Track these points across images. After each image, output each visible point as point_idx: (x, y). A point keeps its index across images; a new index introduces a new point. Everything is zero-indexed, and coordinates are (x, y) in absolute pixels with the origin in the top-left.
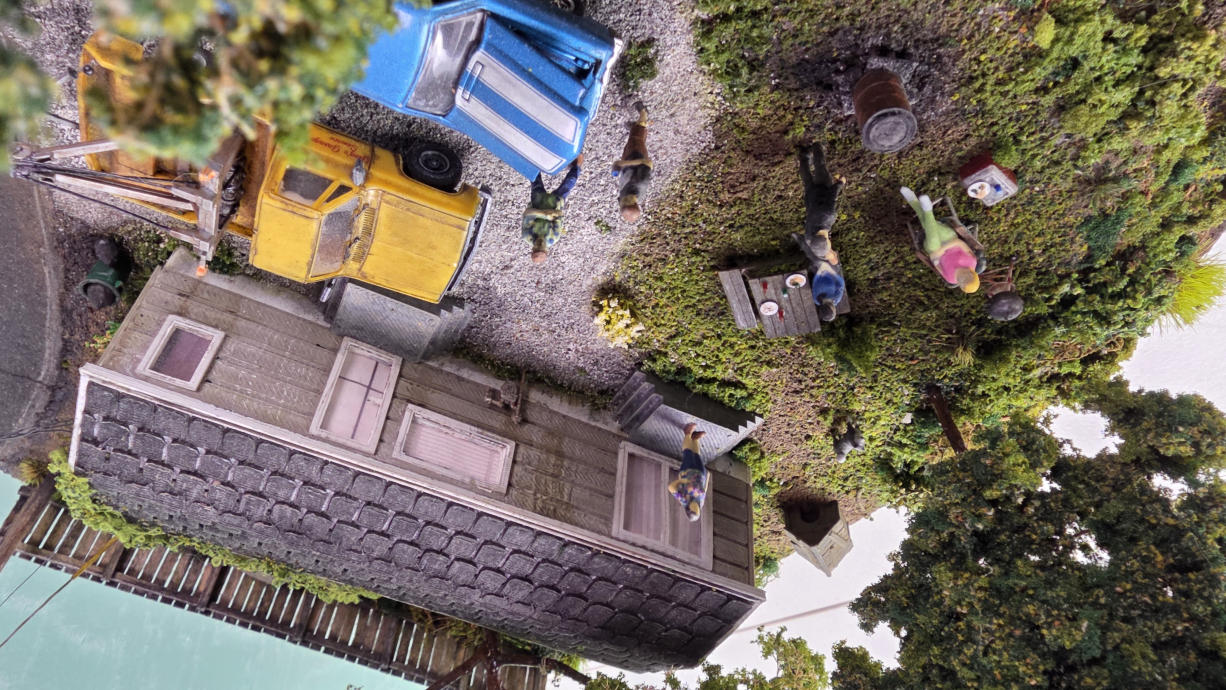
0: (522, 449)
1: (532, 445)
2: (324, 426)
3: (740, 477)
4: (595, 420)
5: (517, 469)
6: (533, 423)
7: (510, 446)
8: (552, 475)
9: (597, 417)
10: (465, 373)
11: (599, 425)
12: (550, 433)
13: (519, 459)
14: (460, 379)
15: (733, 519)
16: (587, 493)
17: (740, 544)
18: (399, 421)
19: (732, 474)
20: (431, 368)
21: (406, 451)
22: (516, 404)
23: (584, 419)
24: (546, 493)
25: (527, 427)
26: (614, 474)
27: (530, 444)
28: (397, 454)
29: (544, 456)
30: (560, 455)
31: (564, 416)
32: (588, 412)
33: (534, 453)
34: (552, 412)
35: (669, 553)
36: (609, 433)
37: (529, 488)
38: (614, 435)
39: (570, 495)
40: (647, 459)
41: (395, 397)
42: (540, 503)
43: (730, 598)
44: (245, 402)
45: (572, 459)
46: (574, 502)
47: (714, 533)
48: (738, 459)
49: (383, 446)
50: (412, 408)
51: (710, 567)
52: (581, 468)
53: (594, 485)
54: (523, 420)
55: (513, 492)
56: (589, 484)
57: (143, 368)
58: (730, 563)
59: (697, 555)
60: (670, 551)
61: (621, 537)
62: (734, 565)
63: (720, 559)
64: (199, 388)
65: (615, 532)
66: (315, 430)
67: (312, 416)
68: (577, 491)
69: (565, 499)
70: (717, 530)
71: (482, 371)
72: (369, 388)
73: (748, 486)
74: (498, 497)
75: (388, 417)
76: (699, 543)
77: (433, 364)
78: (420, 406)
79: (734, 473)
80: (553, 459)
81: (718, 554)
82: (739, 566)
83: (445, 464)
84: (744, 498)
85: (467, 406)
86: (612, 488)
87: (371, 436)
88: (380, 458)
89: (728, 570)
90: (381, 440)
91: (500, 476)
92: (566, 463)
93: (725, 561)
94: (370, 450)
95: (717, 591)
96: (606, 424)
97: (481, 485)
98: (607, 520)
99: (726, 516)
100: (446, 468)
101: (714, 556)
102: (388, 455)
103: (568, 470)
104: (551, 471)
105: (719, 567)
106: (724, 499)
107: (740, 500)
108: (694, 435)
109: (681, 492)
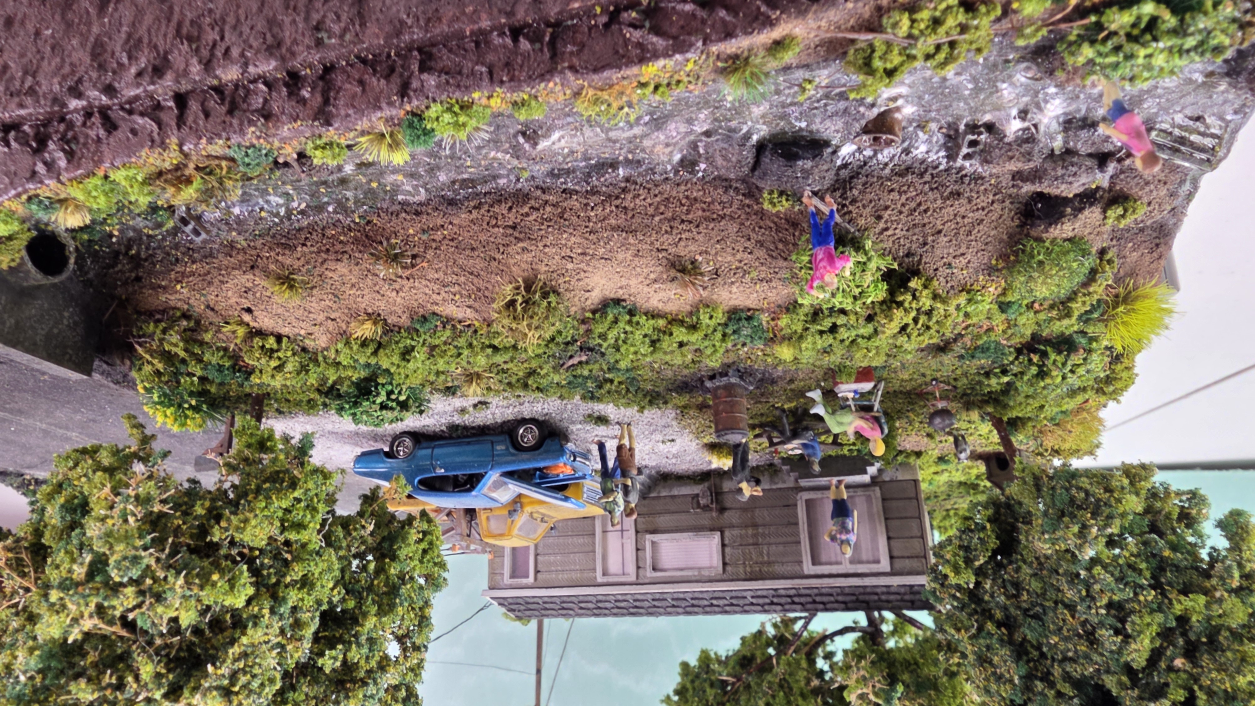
0: (727, 533)
1: (734, 527)
2: (605, 574)
3: (908, 477)
4: (776, 483)
5: (728, 550)
6: (730, 509)
7: (717, 536)
8: (753, 544)
9: (777, 481)
10: (675, 492)
11: (780, 486)
13: (727, 542)
14: (673, 497)
15: (906, 518)
16: (781, 548)
17: (916, 537)
18: (644, 549)
19: (900, 478)
20: (654, 498)
21: (654, 569)
22: (712, 503)
24: (751, 559)
25: (727, 514)
26: (797, 524)
27: (732, 526)
28: (650, 574)
29: (743, 532)
30: (755, 526)
33: (736, 532)
35: (851, 571)
36: (788, 489)
37: (738, 560)
38: (792, 489)
39: (768, 554)
40: (822, 499)
41: (637, 532)
42: (748, 569)
43: (911, 586)
44: (560, 576)
45: (764, 525)
46: (772, 559)
47: (889, 538)
48: (900, 464)
49: (641, 571)
50: (649, 537)
51: (888, 569)
52: (772, 528)
53: (784, 539)
54: (722, 510)
55: (729, 568)
56: (780, 540)
57: (507, 580)
58: (908, 557)
59: (878, 562)
60: (852, 569)
61: (812, 573)
62: (912, 557)
63: (898, 557)
64: (536, 579)
65: (806, 572)
66: (600, 579)
67: (594, 570)
68: (773, 548)
69: (766, 558)
70: (891, 535)
71: (686, 484)
72: (622, 531)
73: (916, 482)
74: (719, 577)
75: (638, 550)
76: (878, 550)
77: (652, 495)
78: (654, 532)
79: (901, 476)
80: (750, 531)
81: (895, 554)
82: (917, 557)
83: (682, 565)
84: (913, 495)
85: (683, 517)
86: (798, 535)
87: (631, 568)
88: (641, 581)
89: (908, 564)
90: (638, 568)
91: (717, 561)
92: (760, 530)
93: (903, 557)
94: (633, 578)
95: (899, 586)
96: (784, 482)
97: (706, 573)
98: (800, 562)
99: (897, 518)
100: (681, 569)
101: (892, 557)
102: (645, 577)
103: (763, 535)
104: (751, 541)
105: (899, 564)
106: (894, 504)
107: (910, 499)
108: (840, 482)
109: (833, 539)
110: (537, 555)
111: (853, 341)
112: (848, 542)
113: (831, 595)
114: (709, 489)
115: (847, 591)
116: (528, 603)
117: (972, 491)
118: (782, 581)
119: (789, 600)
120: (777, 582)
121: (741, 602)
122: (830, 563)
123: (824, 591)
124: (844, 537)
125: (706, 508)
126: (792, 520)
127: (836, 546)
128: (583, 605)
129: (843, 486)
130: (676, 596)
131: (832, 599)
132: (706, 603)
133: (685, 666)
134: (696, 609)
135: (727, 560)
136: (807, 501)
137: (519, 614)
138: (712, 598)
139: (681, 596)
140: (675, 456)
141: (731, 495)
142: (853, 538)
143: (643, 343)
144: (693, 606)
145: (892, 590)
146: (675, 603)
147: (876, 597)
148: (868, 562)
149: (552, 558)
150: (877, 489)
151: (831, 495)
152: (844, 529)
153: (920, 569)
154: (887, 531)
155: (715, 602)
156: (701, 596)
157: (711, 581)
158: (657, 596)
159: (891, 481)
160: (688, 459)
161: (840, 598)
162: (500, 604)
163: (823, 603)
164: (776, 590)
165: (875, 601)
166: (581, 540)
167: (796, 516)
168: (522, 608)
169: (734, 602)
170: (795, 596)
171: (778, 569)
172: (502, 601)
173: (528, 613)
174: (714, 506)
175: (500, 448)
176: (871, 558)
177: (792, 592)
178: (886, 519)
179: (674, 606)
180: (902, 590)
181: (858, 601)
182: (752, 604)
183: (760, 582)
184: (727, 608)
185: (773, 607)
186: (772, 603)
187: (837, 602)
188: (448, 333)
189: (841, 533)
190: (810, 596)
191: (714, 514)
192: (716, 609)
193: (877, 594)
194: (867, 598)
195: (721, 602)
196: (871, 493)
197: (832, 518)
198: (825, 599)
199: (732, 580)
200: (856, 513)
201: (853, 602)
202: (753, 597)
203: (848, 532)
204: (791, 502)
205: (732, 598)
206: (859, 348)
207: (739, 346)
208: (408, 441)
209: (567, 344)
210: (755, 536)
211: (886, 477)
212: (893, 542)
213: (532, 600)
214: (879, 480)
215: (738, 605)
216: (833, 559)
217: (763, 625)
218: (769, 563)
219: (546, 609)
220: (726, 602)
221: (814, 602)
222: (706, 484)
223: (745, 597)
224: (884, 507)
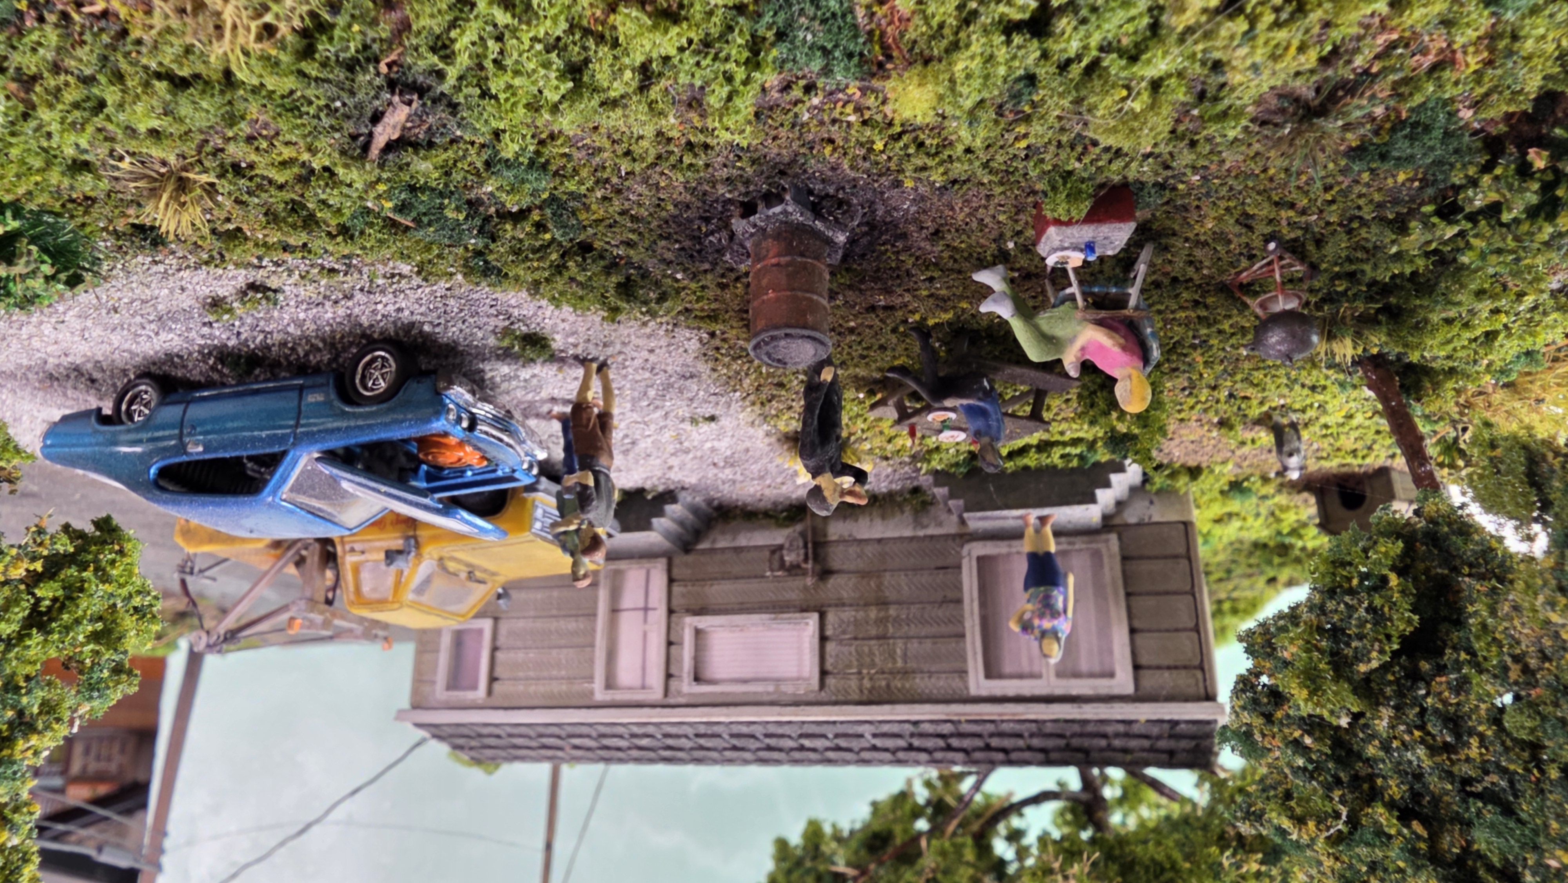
0: (831, 617)
1: (844, 605)
2: (610, 684)
3: (1172, 516)
4: (923, 527)
5: (830, 647)
6: (838, 571)
7: (813, 619)
8: (878, 638)
9: (925, 521)
10: (742, 540)
11: (932, 531)
12: (864, 574)
13: (829, 632)
14: (738, 550)
15: (1167, 593)
16: (928, 645)
17: (1185, 630)
18: (681, 644)
19: (1156, 518)
20: (704, 552)
21: (697, 679)
22: (806, 560)
23: (908, 533)
24: (873, 665)
25: (832, 581)
26: (959, 601)
27: (840, 604)
29: (861, 614)
30: (883, 603)
31: (879, 541)
32: (911, 519)
33: (848, 614)
34: (861, 542)
35: (1059, 692)
36: (946, 537)
37: (849, 666)
38: (953, 537)
39: (905, 656)
40: (1009, 555)
41: (671, 612)
42: (867, 683)
43: (1174, 723)
44: (532, 689)
45: (899, 603)
46: (912, 665)
47: (1133, 631)
48: (1159, 492)
49: (673, 683)
50: (690, 622)
51: (1130, 689)
52: (914, 609)
53: (934, 630)
54: (825, 573)
55: (831, 681)
56: (926, 630)
57: (440, 692)
58: (1169, 668)
59: (1111, 675)
60: (1061, 687)
61: (984, 693)
62: (1176, 668)
63: (1149, 667)
64: (490, 692)
65: (973, 691)
66: (600, 695)
67: (591, 678)
68: (914, 646)
69: (900, 664)
70: (1137, 624)
71: (762, 527)
72: (646, 609)
73: (1187, 526)
74: (811, 697)
75: (670, 643)
76: (1111, 652)
77: (704, 545)
78: (701, 611)
79: (1159, 513)
80: (873, 613)
81: (1144, 660)
82: (1185, 667)
83: (746, 673)
84: (1182, 550)
85: (754, 585)
86: (961, 622)
87: (656, 678)
88: (671, 700)
89: (1166, 680)
90: (669, 676)
91: (809, 667)
92: (892, 611)
93: (1159, 668)
94: (657, 694)
95: (1148, 721)
96: (940, 524)
97: (788, 689)
98: (963, 673)
99: (1149, 594)
100: (745, 681)
101: (1137, 667)
102: (679, 693)
103: (897, 620)
104: (873, 632)
105: (1151, 680)
106: (1145, 567)
107: (1176, 557)
108: (1043, 520)
109: (1026, 627)
110: (494, 649)
111: (1093, 67)
112: (1054, 634)
113: (1019, 736)
114: (803, 534)
115: (1049, 728)
116: (480, 736)
117: (1277, 560)
118: (927, 707)
119: (941, 743)
120: (918, 708)
121: (855, 744)
122: (1020, 676)
123: (1005, 727)
124: (1047, 624)
125: (794, 570)
126: (950, 595)
127: (1030, 642)
128: (577, 741)
129: (1048, 530)
130: (736, 729)
131: (1021, 743)
132: (790, 744)
133: (782, 845)
134: (775, 755)
135: (828, 667)
136: (980, 559)
137: (473, 753)
138: (801, 736)
139: (745, 730)
140: (730, 463)
141: (841, 547)
142: (1064, 626)
143: (547, 65)
144: (769, 748)
145: (1136, 729)
146: (735, 742)
147: (1103, 743)
148: (1092, 675)
149: (520, 656)
150: (1113, 538)
151: (1026, 546)
152: (1048, 608)
153: (1192, 691)
154: (1130, 616)
155: (807, 743)
156: (780, 731)
157: (797, 703)
158: (702, 730)
159: (1138, 525)
160: (755, 468)
161: (1036, 742)
162: (434, 736)
163: (1005, 751)
164: (916, 723)
165: (1102, 750)
166: (572, 625)
167: (959, 587)
168: (473, 743)
169: (843, 743)
170: (952, 735)
171: (921, 683)
172: (438, 732)
173: (489, 752)
174: (809, 566)
175: (314, 398)
176: (1097, 668)
177: (947, 728)
178: (1128, 595)
179: (735, 748)
180: (1155, 730)
181: (1068, 748)
182: (874, 748)
183: (887, 708)
184: (831, 755)
185: (913, 755)
186: (911, 748)
187: (1029, 748)
188: (52, 36)
189: (1041, 616)
190: (979, 736)
191: (809, 581)
192: (812, 755)
193: (1105, 736)
194: (1086, 743)
195: (819, 743)
196: (1101, 546)
197: (1026, 588)
198: (1007, 743)
199: (836, 703)
200: (1071, 580)
201: (1058, 749)
202: (875, 736)
203: (1055, 614)
204: (949, 561)
205: (837, 736)
206: (1108, 86)
207: (797, 92)
208: (148, 391)
209: (351, 66)
210: (881, 621)
211: (1131, 516)
212: (1139, 638)
213: (485, 731)
214: (1117, 521)
215: (849, 750)
216: (1026, 668)
217: (909, 782)
218: (906, 673)
219: (515, 747)
220: (828, 744)
221: (988, 748)
222: (799, 527)
223: (861, 736)
224: (1124, 572)
